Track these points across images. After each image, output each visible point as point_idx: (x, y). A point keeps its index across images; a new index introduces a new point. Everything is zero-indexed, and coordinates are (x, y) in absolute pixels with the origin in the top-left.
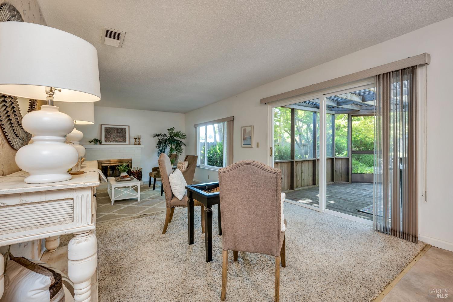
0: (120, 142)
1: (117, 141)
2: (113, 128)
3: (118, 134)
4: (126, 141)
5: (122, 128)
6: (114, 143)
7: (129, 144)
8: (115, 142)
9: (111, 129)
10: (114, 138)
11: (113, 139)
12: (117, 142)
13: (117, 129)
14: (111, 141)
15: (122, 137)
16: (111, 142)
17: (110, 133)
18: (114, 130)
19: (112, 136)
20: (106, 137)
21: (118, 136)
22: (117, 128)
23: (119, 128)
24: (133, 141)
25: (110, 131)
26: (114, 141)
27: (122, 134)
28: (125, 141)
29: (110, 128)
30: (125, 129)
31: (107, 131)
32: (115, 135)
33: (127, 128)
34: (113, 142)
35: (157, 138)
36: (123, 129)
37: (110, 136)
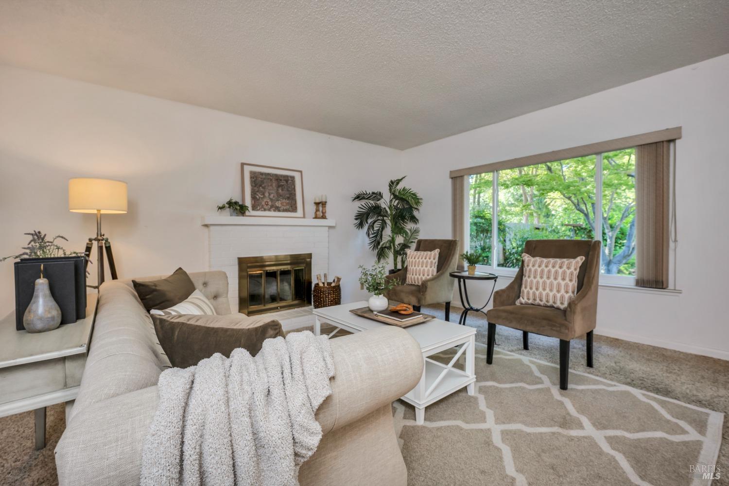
0: (284, 211)
1: (277, 209)
2: (269, 174)
3: (280, 191)
4: (296, 207)
5: (287, 176)
6: (272, 213)
7: (304, 217)
8: (274, 211)
9: (264, 177)
10: (271, 200)
11: (270, 203)
12: (279, 211)
13: (278, 178)
14: (266, 207)
15: (288, 198)
16: (265, 210)
17: (264, 188)
18: (271, 180)
19: (267, 194)
20: (253, 197)
21: (279, 195)
22: (276, 175)
23: (281, 176)
24: (311, 208)
25: (262, 182)
26: (272, 206)
27: (288, 190)
28: (294, 209)
29: (262, 174)
30: (293, 178)
31: (254, 181)
32: (273, 192)
33: (297, 176)
34: (269, 210)
36: (290, 179)
37: (263, 194)
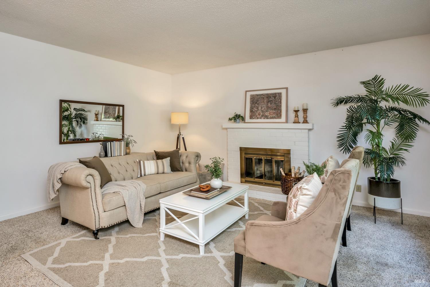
0: (271, 118)
1: (267, 117)
2: (262, 94)
3: (269, 105)
4: (281, 115)
5: (276, 94)
6: (263, 120)
7: (287, 122)
8: (264, 118)
9: (259, 97)
10: (263, 111)
11: (261, 114)
12: (267, 118)
13: (268, 96)
14: (258, 116)
15: (275, 109)
16: (258, 118)
17: (258, 104)
18: (263, 98)
19: (260, 108)
20: (251, 111)
21: (268, 108)
22: (267, 94)
23: (271, 94)
24: (292, 115)
25: (258, 100)
26: (262, 116)
27: (275, 104)
28: (279, 116)
29: (257, 95)
30: (280, 94)
31: (253, 101)
32: (264, 106)
33: (283, 92)
34: (261, 118)
35: (344, 109)
36: (277, 95)
37: (258, 108)
